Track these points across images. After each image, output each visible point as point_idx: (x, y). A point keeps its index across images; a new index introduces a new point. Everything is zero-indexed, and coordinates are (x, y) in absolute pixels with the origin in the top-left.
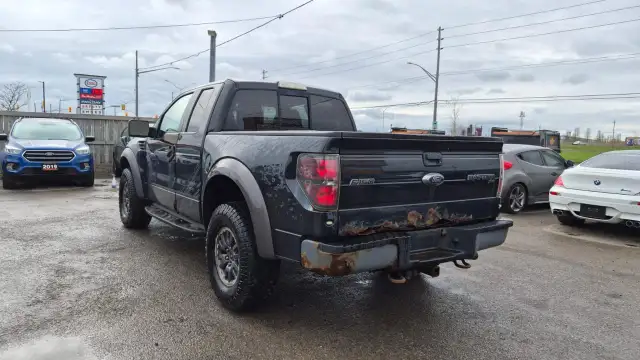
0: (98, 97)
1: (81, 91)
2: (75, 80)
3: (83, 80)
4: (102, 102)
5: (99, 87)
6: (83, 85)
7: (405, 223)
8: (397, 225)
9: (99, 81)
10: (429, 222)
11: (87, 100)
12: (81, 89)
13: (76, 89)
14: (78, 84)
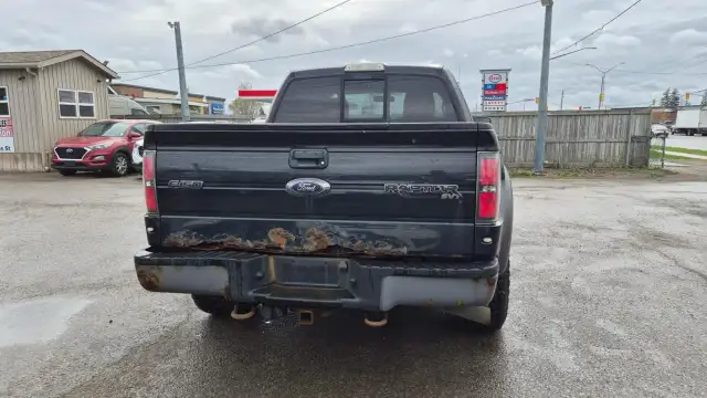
0: (502, 92)
1: (485, 87)
2: (481, 76)
3: (488, 76)
4: (504, 96)
5: (503, 81)
6: (487, 82)
7: (265, 243)
8: (250, 244)
9: (503, 75)
10: (310, 247)
11: (491, 95)
12: (486, 85)
13: (481, 85)
14: (483, 81)
